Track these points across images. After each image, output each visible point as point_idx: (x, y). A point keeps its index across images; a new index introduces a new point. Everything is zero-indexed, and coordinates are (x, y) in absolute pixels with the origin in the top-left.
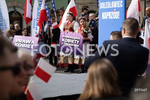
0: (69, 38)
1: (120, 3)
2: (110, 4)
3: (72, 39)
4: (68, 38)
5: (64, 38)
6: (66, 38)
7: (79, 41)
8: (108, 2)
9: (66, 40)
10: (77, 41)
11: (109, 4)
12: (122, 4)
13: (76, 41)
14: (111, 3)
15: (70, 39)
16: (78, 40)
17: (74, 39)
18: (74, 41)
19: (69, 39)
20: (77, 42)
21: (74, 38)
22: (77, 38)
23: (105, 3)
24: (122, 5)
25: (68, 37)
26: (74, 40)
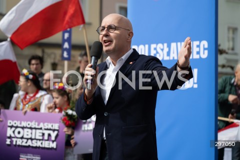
0: (26, 127)
1: (198, 46)
2: (166, 50)
3: (36, 129)
4: (23, 128)
5: (11, 127)
6: (17, 127)
7: (56, 132)
8: (160, 45)
9: (19, 133)
10: (51, 132)
11: (162, 50)
12: (205, 49)
13: (46, 133)
14: (169, 47)
15: (31, 128)
16: (54, 130)
17: (41, 129)
18: (43, 134)
19: (26, 130)
20: (49, 135)
21: (41, 125)
22: (50, 126)
23: (147, 46)
24: (206, 52)
25: (24, 124)
26: (41, 131)
